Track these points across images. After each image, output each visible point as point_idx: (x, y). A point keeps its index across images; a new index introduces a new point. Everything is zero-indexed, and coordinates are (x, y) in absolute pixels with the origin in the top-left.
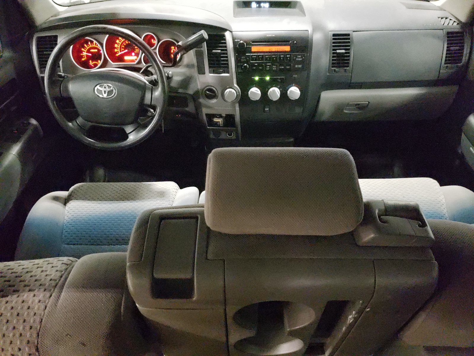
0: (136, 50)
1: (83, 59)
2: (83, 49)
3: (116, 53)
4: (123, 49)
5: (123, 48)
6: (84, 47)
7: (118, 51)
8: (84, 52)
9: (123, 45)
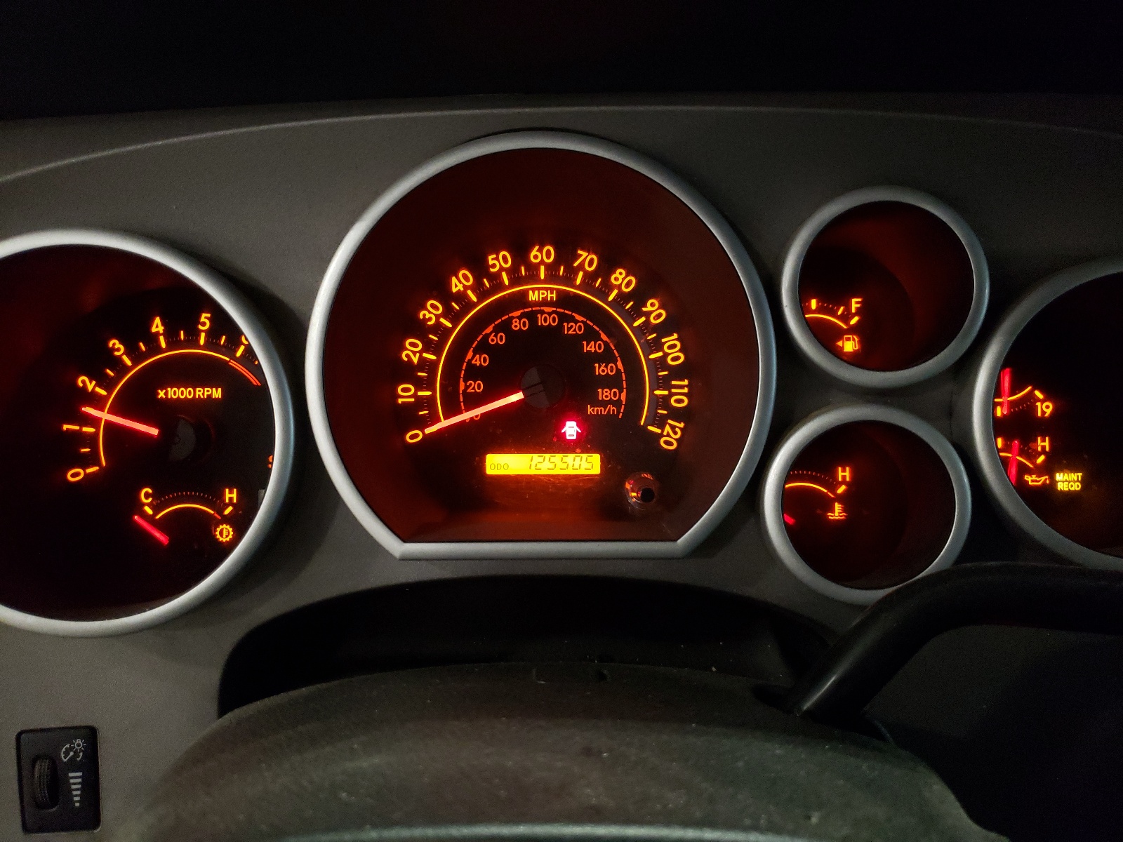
0: (604, 394)
1: (75, 475)
2: (85, 382)
3: (411, 416)
4: (477, 386)
5: (473, 373)
6: (100, 364)
7: (430, 402)
8: (98, 402)
9: (484, 347)
